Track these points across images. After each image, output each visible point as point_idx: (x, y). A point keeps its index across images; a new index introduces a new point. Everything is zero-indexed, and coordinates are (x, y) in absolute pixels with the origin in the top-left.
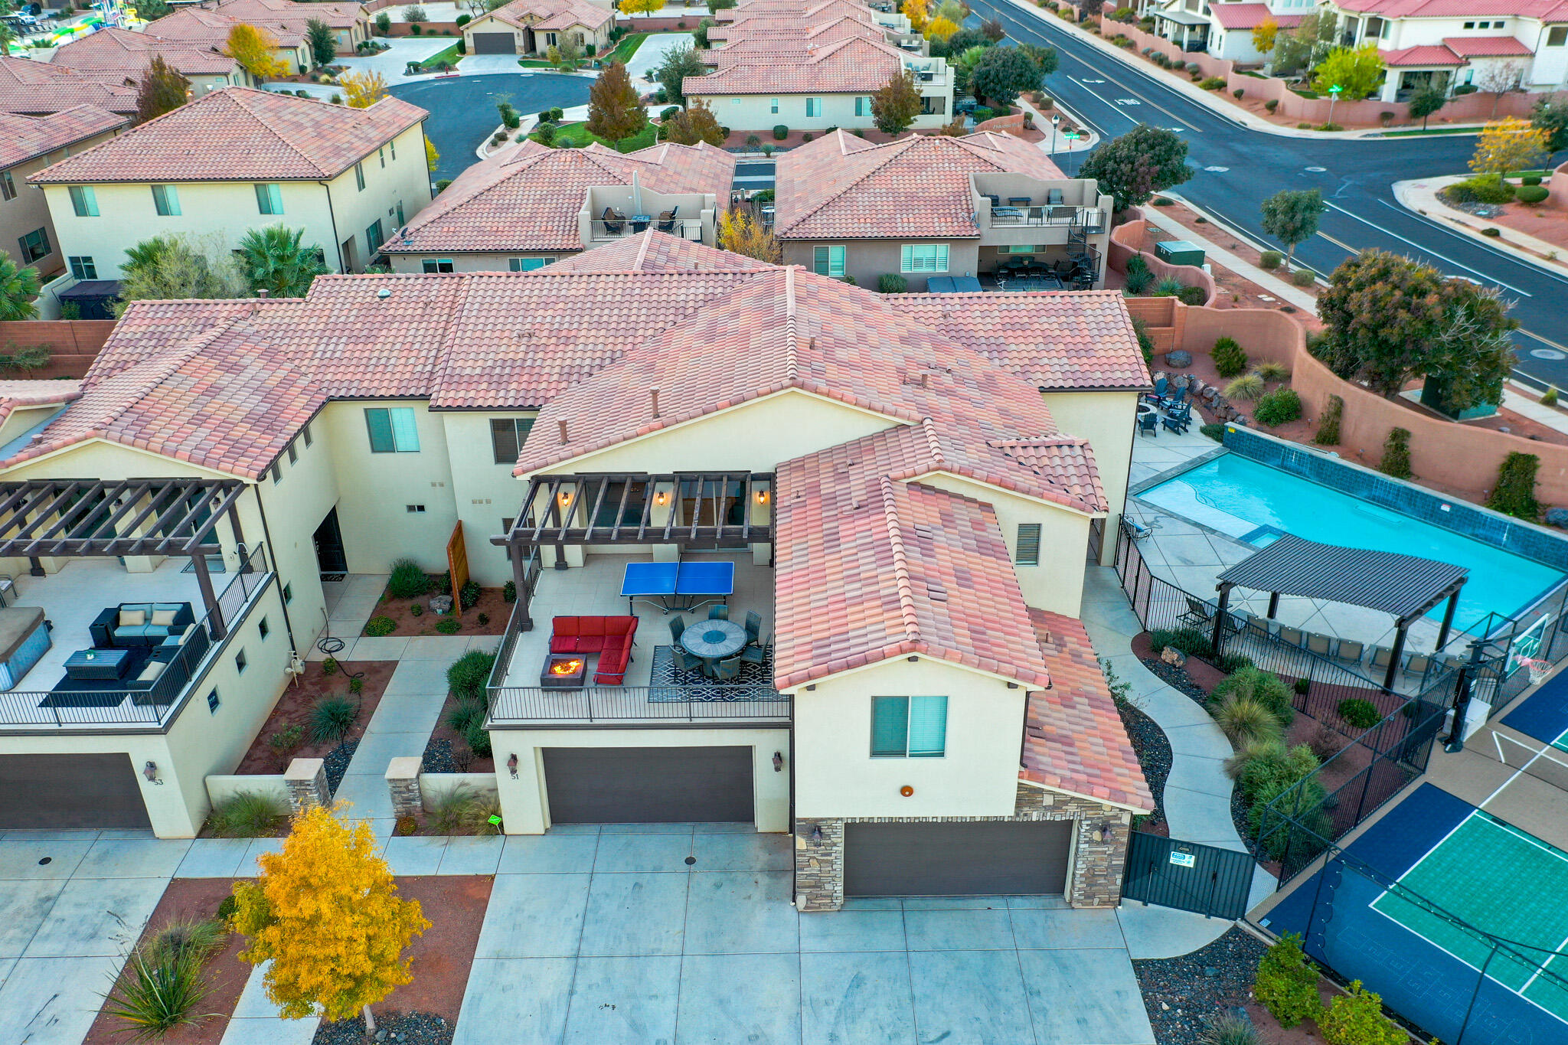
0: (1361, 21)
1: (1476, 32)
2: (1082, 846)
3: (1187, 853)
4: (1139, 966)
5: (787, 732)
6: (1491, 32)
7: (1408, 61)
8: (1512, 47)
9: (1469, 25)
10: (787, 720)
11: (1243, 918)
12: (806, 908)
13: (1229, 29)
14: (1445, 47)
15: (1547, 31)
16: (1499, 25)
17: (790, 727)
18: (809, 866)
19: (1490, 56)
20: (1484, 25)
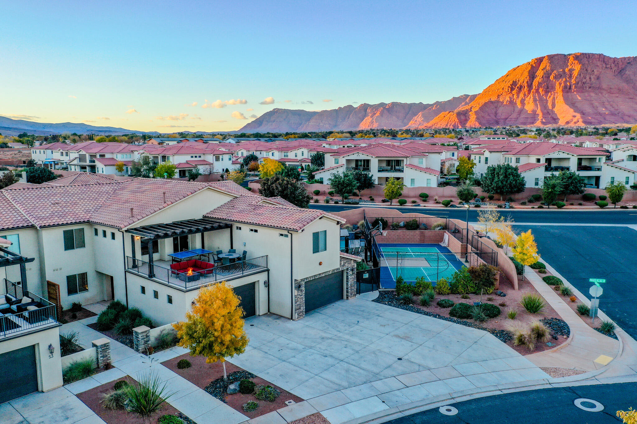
0: (159, 157)
1: (194, 159)
2: (349, 277)
3: (366, 273)
4: (373, 301)
5: (267, 272)
6: (198, 159)
7: (179, 167)
8: (204, 163)
9: (192, 157)
10: (266, 268)
11: (380, 288)
12: (298, 318)
13: (105, 165)
14: (187, 163)
15: (214, 157)
16: (200, 157)
17: (268, 271)
18: (298, 301)
19: (203, 164)
20: (196, 157)
